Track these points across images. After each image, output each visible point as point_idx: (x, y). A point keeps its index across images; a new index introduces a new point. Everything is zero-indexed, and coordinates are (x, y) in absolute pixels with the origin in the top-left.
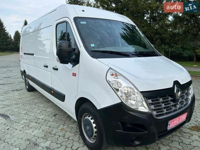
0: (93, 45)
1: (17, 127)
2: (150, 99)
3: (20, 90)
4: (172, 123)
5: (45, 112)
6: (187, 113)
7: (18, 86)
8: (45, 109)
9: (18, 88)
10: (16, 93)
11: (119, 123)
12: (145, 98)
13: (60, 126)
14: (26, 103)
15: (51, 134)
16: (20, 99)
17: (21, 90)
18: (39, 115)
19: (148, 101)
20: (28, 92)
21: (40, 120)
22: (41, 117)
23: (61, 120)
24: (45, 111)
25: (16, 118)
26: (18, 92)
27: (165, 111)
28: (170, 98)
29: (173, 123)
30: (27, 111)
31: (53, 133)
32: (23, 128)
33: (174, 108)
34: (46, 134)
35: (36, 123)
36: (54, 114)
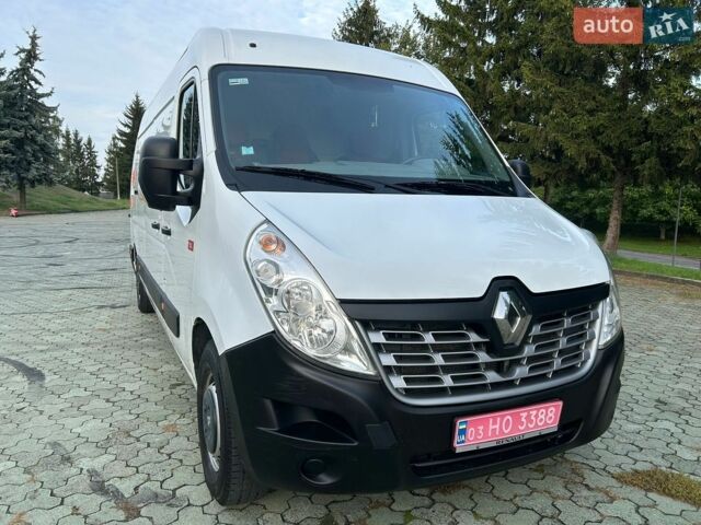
0: (248, 151)
1: (47, 409)
2: (380, 329)
3: (120, 307)
4: (477, 431)
5: (153, 372)
6: (561, 403)
7: (125, 295)
8: (158, 365)
9: (119, 301)
10: (105, 314)
11: (269, 404)
12: (357, 323)
13: (170, 418)
14: (115, 343)
15: (130, 436)
16: (105, 330)
17: (124, 307)
18: (128, 381)
19: (371, 335)
20: (141, 314)
21: (123, 395)
22: (129, 387)
23: (184, 401)
24: (155, 370)
25: (62, 382)
26: (112, 312)
27: (447, 381)
28: (474, 337)
29: (481, 428)
30: (101, 366)
31: (136, 434)
32: (61, 411)
33: (492, 376)
34: (114, 435)
35: (108, 401)
36: (174, 382)
